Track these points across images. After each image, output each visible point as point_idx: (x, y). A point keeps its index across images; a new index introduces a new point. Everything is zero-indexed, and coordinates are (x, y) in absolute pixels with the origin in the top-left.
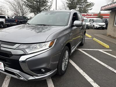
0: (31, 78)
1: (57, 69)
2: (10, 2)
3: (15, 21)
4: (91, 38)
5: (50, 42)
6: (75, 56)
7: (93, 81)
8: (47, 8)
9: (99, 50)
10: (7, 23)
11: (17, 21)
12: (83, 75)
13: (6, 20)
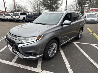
0: (25, 58)
1: (43, 55)
2: (31, 2)
3: (33, 17)
4: (92, 33)
5: (38, 37)
6: (67, 47)
7: (70, 67)
8: (58, 6)
9: (92, 44)
10: (27, 19)
11: (34, 17)
12: (65, 62)
13: (27, 16)
